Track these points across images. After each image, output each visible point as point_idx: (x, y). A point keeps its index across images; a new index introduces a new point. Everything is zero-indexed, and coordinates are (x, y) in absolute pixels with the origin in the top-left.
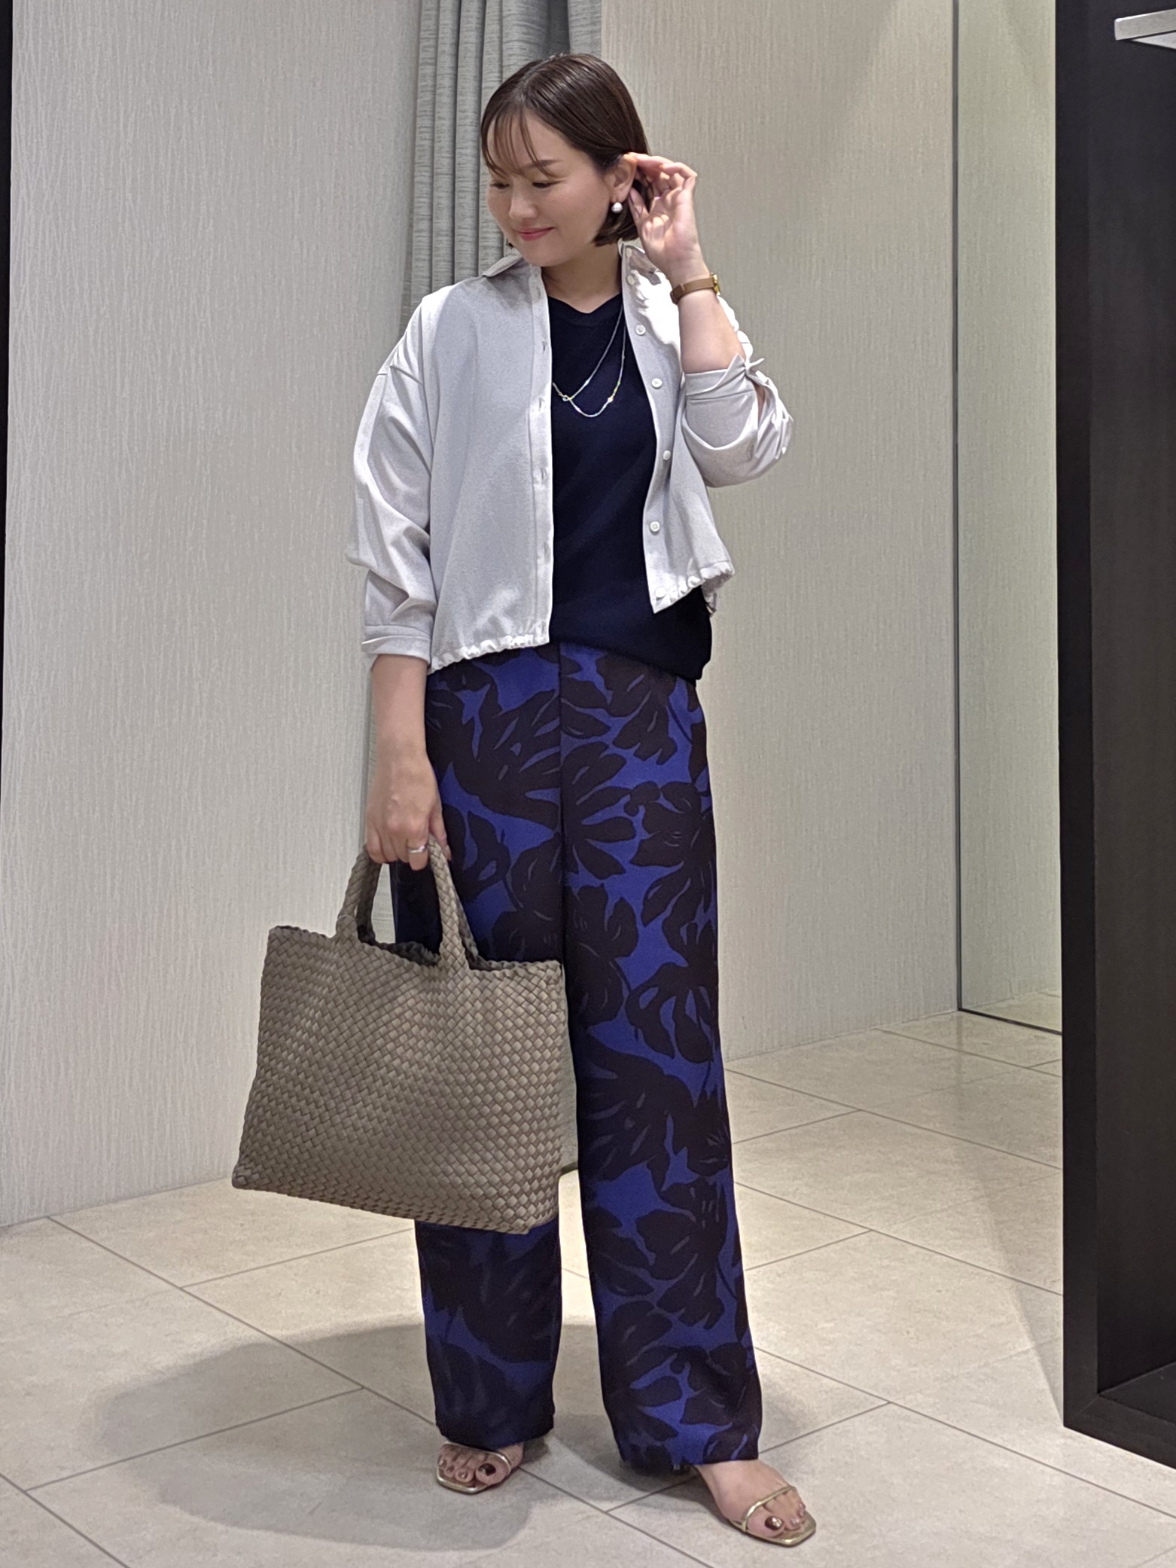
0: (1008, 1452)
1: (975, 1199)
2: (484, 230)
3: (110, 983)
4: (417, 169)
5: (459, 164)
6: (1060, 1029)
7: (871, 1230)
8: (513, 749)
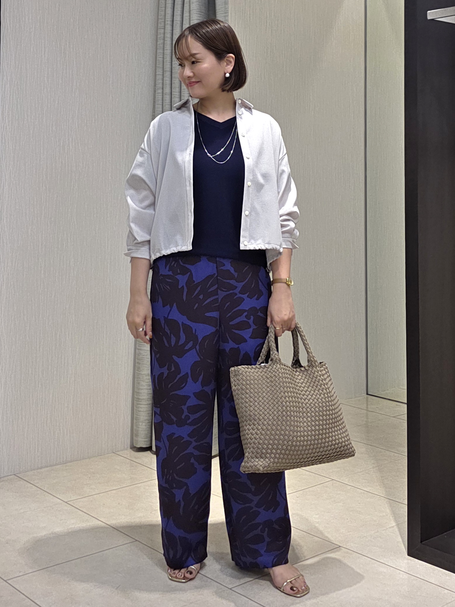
0: (386, 565)
1: (373, 468)
2: (183, 93)
3: (38, 384)
4: (157, 69)
5: (174, 67)
6: (406, 402)
7: (333, 480)
8: (200, 297)
